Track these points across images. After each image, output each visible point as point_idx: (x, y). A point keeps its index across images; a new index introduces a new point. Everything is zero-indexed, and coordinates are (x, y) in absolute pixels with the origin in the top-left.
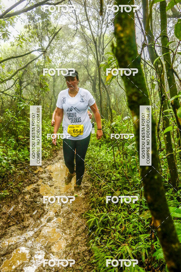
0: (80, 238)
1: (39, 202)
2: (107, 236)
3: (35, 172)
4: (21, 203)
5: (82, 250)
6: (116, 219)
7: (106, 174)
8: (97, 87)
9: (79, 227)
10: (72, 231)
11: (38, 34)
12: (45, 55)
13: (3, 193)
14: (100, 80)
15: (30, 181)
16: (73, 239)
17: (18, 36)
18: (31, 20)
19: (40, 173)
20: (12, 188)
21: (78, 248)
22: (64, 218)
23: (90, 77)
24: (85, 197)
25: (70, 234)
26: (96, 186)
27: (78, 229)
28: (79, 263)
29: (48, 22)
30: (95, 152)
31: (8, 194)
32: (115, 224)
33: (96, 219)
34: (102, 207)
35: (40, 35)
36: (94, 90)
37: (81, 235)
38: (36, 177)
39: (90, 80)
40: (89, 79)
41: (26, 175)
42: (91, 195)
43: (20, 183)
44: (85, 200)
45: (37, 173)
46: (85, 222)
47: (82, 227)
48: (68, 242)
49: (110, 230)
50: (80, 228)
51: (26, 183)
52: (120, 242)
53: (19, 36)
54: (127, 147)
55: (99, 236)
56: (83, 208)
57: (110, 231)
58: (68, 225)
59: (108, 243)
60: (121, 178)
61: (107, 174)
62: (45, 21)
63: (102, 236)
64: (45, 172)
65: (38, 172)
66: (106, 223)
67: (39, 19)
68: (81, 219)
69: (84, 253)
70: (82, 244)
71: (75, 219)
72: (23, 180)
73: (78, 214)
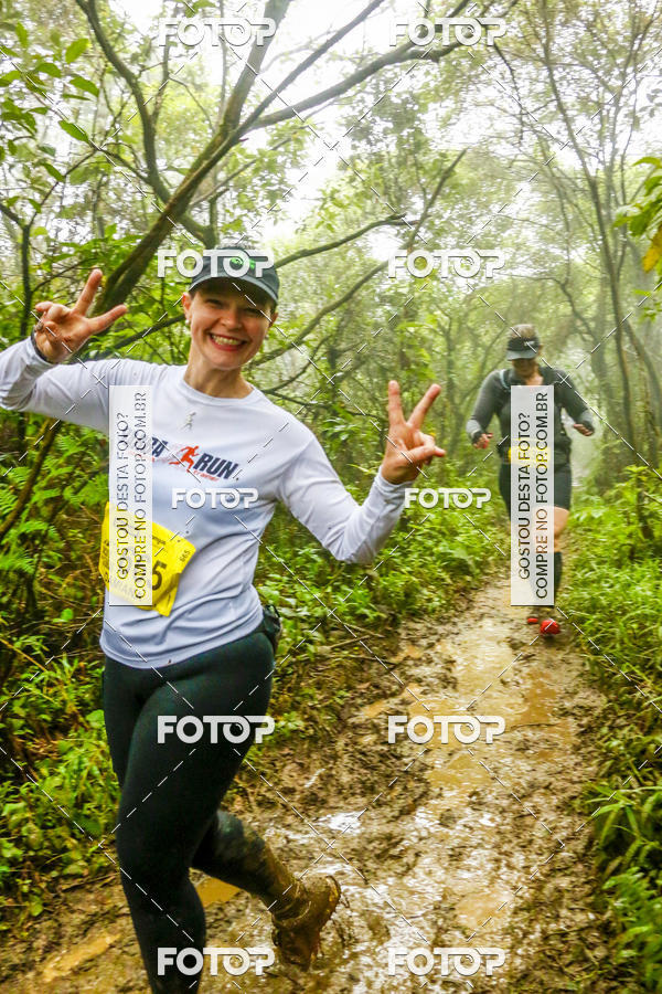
0: (568, 879)
1: (410, 759)
3: (393, 660)
4: (346, 759)
5: (576, 925)
7: (659, 659)
8: (610, 358)
9: (560, 844)
10: (535, 857)
13: (282, 723)
14: (622, 326)
15: (377, 687)
16: (539, 885)
17: (320, 195)
18: (359, 140)
19: (410, 663)
20: (313, 708)
21: (558, 916)
22: (501, 813)
23: (579, 323)
24: (583, 742)
25: (528, 867)
26: (621, 705)
27: (557, 853)
28: (566, 970)
29: (419, 138)
30: (612, 586)
31: (301, 724)
33: (628, 810)
34: (651, 772)
36: (599, 367)
37: (568, 872)
38: (396, 675)
39: (581, 333)
40: (576, 331)
41: (362, 670)
42: (602, 736)
43: (342, 693)
44: (583, 751)
45: (400, 664)
46: (582, 826)
47: (574, 842)
48: (521, 897)
50: (566, 849)
51: (362, 693)
53: (324, 192)
55: (644, 870)
56: (575, 779)
58: (519, 837)
62: (409, 135)
63: (652, 873)
64: (430, 661)
65: (405, 659)
67: (385, 132)
68: (568, 815)
69: (584, 935)
70: (575, 900)
71: (545, 816)
72: (351, 682)
73: (555, 801)
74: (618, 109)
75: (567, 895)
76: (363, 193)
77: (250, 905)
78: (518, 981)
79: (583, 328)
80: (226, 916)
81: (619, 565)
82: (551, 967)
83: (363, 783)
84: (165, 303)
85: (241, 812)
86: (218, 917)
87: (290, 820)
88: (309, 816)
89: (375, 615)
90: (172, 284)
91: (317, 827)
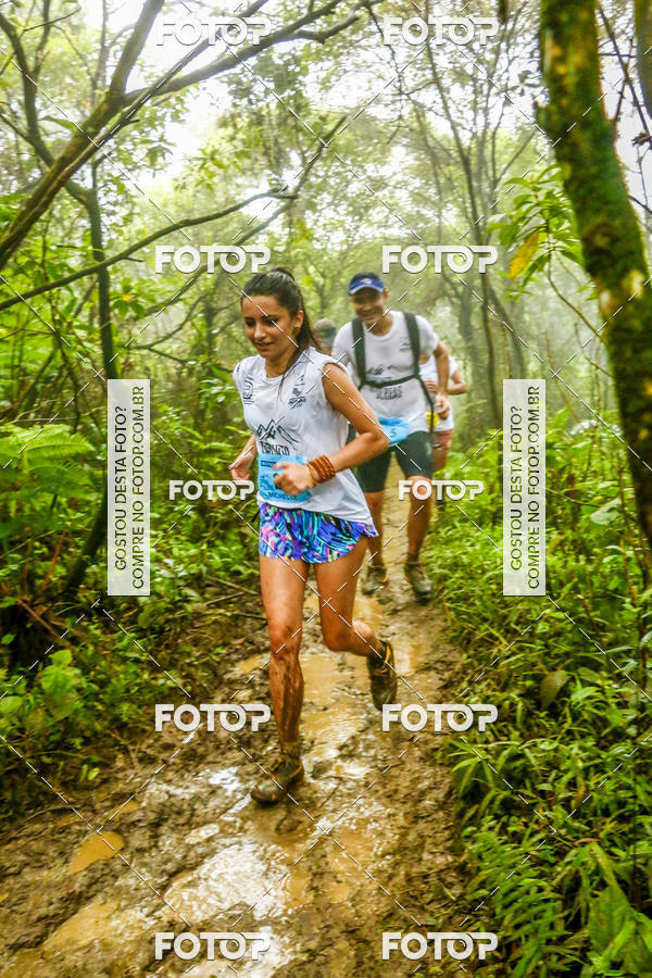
0: (429, 826)
2: (524, 820)
5: (436, 867)
6: (553, 764)
7: (515, 618)
8: (476, 322)
9: (423, 793)
10: (400, 805)
11: (264, 145)
12: (289, 215)
13: (161, 682)
14: (488, 295)
15: (251, 643)
16: (403, 832)
17: (200, 155)
18: (241, 98)
20: (190, 665)
21: (421, 860)
23: (448, 286)
24: (444, 696)
26: (480, 661)
27: (420, 801)
28: (426, 907)
29: (299, 101)
30: (472, 545)
31: (179, 682)
32: (551, 779)
33: (484, 762)
34: (505, 726)
35: (270, 149)
36: (466, 330)
37: (429, 819)
39: (450, 296)
40: (445, 294)
41: (237, 626)
42: (462, 691)
43: (219, 650)
46: (443, 776)
47: (435, 791)
48: (387, 843)
49: (534, 801)
50: (428, 797)
51: (237, 649)
52: (569, 837)
53: (203, 151)
54: (588, 518)
55: (497, 817)
57: (534, 805)
58: (385, 787)
59: (526, 837)
60: (569, 627)
61: (520, 617)
62: (290, 97)
63: (504, 819)
66: (520, 775)
67: (267, 92)
68: (430, 766)
69: (443, 876)
70: (436, 845)
71: (408, 766)
72: (227, 639)
73: (417, 753)
74: (491, 85)
75: (429, 841)
76: (242, 152)
77: (134, 861)
78: (385, 919)
79: (452, 292)
80: (111, 871)
81: (481, 523)
82: (414, 906)
83: (240, 738)
84: (46, 265)
85: (123, 769)
86: (105, 872)
87: (170, 775)
88: (189, 771)
89: (249, 571)
90: (54, 248)
91: (195, 783)
